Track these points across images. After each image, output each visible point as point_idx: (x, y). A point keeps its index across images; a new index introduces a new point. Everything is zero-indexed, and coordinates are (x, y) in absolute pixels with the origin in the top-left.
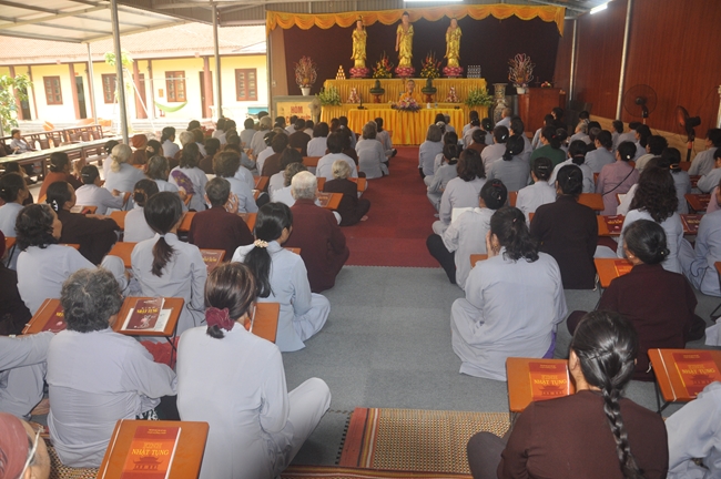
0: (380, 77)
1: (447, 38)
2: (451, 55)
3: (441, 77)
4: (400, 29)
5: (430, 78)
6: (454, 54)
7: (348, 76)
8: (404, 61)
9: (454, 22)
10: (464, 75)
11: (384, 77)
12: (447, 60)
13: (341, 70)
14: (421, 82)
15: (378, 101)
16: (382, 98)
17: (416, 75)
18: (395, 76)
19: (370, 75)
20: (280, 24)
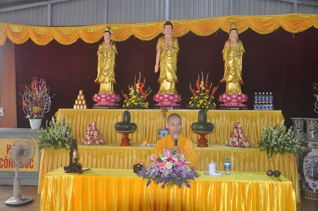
0: (133, 107)
1: (225, 57)
2: (231, 77)
3: (218, 108)
4: (160, 43)
5: (203, 110)
6: (235, 76)
7: (90, 104)
8: (167, 86)
9: (233, 36)
10: (250, 105)
11: (139, 107)
12: (224, 85)
13: (81, 96)
14: (190, 116)
15: (126, 142)
16: (132, 136)
17: (183, 104)
18: (153, 105)
19: (119, 105)
20: (11, 38)
